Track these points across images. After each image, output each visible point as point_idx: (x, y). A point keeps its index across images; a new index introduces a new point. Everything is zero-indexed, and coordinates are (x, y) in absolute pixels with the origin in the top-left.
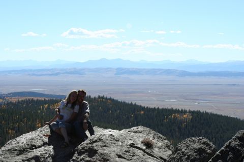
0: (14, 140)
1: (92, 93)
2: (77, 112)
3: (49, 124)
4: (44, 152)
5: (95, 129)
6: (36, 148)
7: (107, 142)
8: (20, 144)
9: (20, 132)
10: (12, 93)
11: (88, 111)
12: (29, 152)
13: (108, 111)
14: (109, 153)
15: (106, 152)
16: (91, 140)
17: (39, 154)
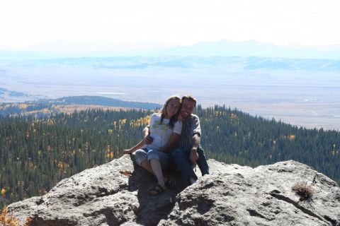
0: (70, 180)
1: (204, 103)
3: (130, 153)
4: (121, 201)
5: (211, 163)
6: (107, 194)
7: (231, 186)
8: (80, 187)
9: (78, 167)
10: (64, 98)
11: (198, 130)
12: (96, 201)
13: (231, 133)
14: (234, 206)
15: (228, 204)
16: (202, 182)
17: (112, 204)
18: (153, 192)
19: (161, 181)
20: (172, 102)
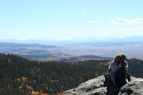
0: (84, 83)
1: (129, 57)
2: (121, 67)
3: (104, 74)
4: (101, 90)
5: (131, 78)
6: (97, 88)
7: (139, 86)
8: (88, 86)
9: (87, 79)
10: (82, 56)
11: (127, 67)
12: (93, 90)
13: (138, 67)
14: (140, 92)
15: (138, 92)
16: (129, 84)
17: (98, 91)
18: (112, 87)
19: (115, 83)
20: (118, 57)
